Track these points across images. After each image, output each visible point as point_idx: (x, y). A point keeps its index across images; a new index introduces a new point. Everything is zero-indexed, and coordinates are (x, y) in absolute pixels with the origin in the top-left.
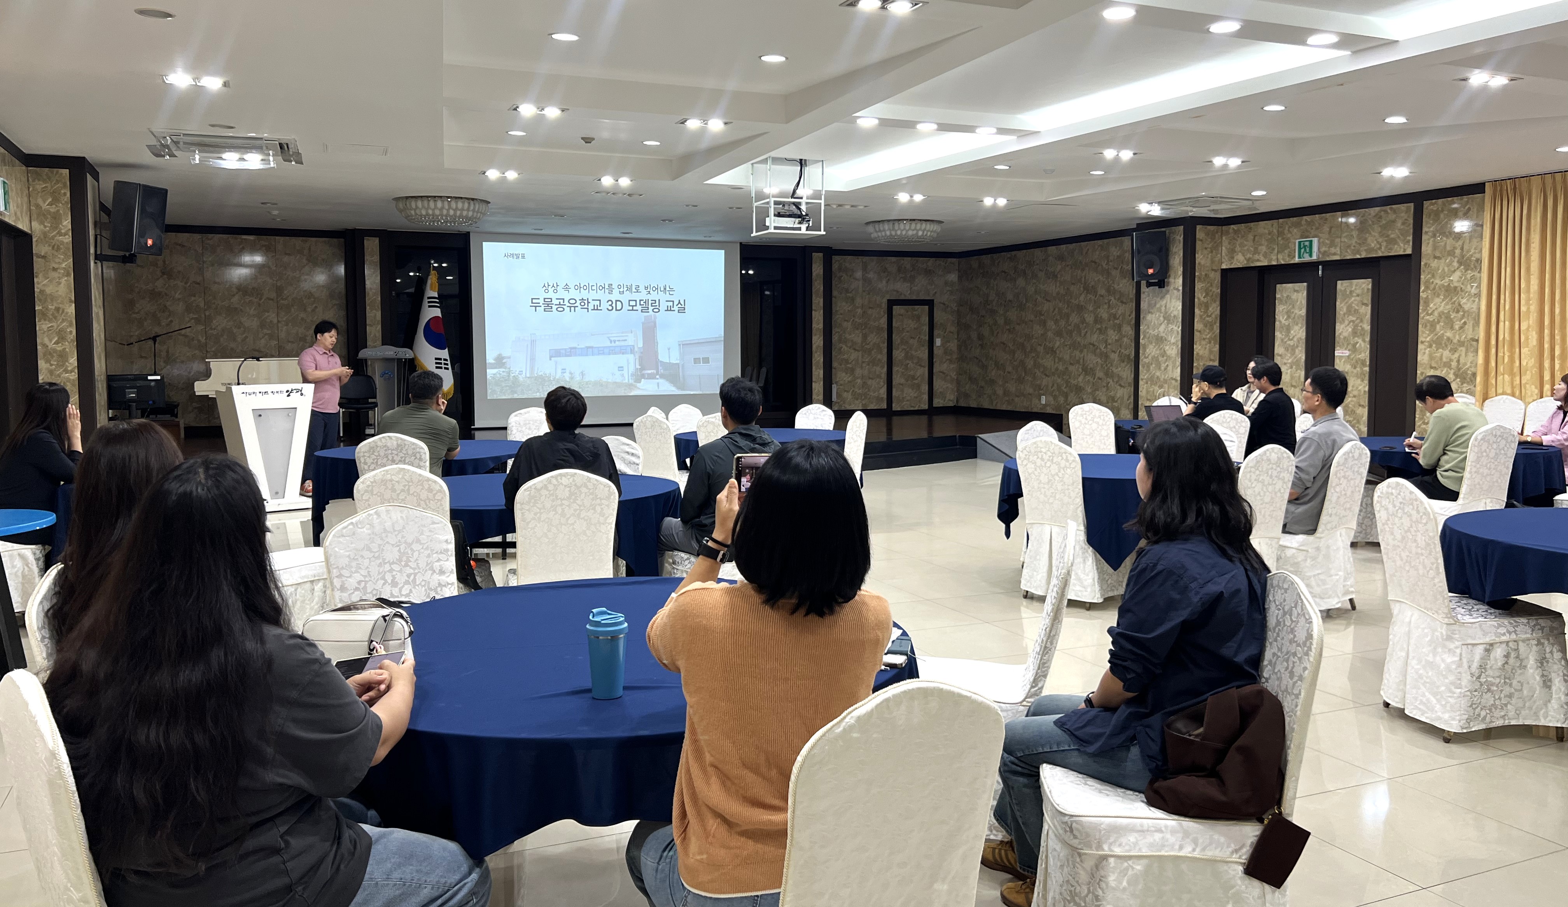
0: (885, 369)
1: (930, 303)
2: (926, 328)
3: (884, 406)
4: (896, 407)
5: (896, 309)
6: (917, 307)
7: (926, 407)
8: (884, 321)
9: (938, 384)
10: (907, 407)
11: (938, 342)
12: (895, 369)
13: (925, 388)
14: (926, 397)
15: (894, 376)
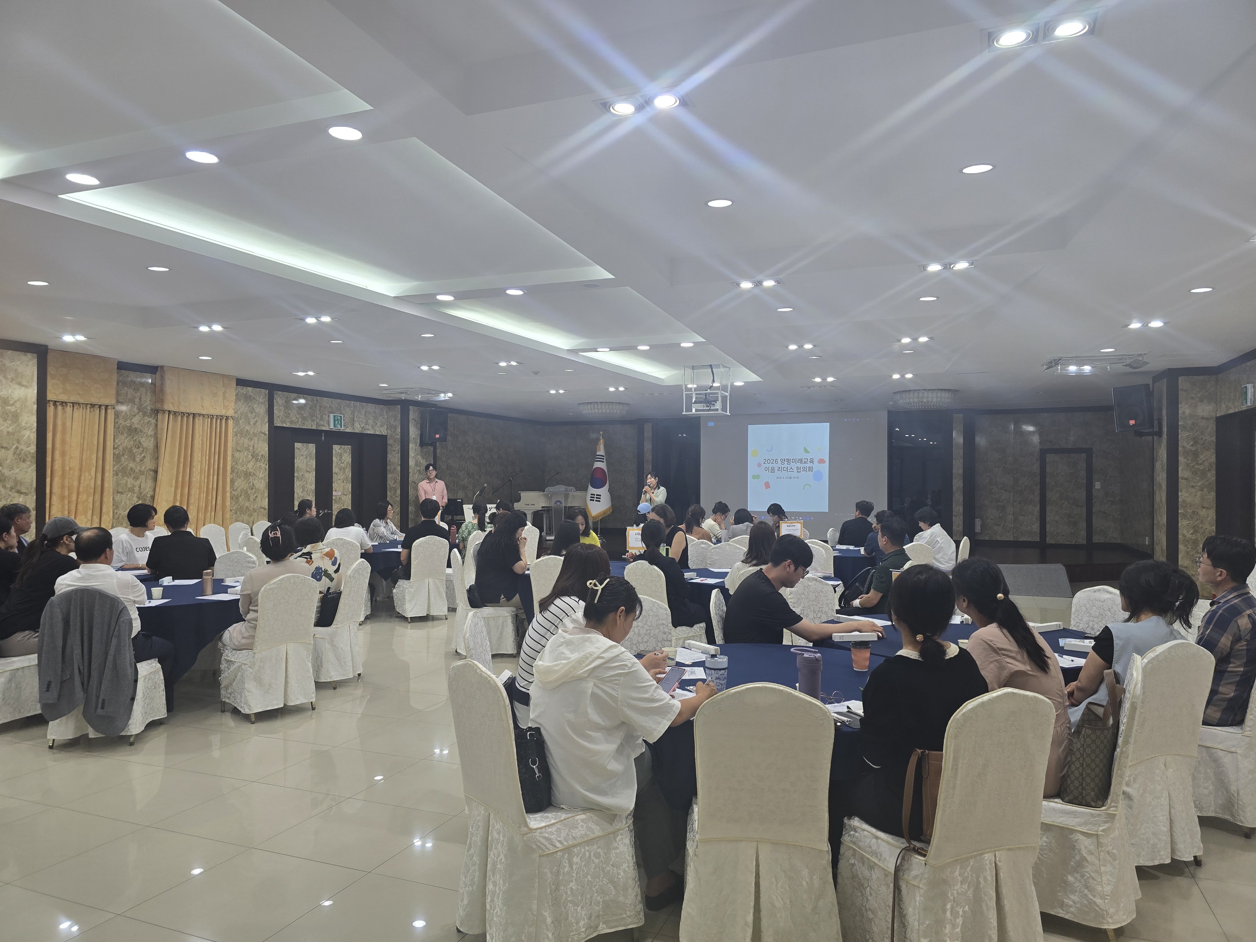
0: (1038, 508)
1: (1089, 452)
2: (1083, 473)
3: (1037, 539)
4: (1049, 540)
5: (1050, 457)
6: (1072, 455)
7: (1085, 542)
8: (1036, 468)
9: (1097, 523)
10: (1062, 540)
11: (1097, 485)
12: (1048, 508)
13: (1083, 525)
14: (1083, 533)
15: (1048, 514)
